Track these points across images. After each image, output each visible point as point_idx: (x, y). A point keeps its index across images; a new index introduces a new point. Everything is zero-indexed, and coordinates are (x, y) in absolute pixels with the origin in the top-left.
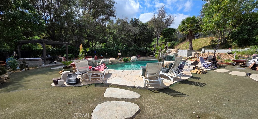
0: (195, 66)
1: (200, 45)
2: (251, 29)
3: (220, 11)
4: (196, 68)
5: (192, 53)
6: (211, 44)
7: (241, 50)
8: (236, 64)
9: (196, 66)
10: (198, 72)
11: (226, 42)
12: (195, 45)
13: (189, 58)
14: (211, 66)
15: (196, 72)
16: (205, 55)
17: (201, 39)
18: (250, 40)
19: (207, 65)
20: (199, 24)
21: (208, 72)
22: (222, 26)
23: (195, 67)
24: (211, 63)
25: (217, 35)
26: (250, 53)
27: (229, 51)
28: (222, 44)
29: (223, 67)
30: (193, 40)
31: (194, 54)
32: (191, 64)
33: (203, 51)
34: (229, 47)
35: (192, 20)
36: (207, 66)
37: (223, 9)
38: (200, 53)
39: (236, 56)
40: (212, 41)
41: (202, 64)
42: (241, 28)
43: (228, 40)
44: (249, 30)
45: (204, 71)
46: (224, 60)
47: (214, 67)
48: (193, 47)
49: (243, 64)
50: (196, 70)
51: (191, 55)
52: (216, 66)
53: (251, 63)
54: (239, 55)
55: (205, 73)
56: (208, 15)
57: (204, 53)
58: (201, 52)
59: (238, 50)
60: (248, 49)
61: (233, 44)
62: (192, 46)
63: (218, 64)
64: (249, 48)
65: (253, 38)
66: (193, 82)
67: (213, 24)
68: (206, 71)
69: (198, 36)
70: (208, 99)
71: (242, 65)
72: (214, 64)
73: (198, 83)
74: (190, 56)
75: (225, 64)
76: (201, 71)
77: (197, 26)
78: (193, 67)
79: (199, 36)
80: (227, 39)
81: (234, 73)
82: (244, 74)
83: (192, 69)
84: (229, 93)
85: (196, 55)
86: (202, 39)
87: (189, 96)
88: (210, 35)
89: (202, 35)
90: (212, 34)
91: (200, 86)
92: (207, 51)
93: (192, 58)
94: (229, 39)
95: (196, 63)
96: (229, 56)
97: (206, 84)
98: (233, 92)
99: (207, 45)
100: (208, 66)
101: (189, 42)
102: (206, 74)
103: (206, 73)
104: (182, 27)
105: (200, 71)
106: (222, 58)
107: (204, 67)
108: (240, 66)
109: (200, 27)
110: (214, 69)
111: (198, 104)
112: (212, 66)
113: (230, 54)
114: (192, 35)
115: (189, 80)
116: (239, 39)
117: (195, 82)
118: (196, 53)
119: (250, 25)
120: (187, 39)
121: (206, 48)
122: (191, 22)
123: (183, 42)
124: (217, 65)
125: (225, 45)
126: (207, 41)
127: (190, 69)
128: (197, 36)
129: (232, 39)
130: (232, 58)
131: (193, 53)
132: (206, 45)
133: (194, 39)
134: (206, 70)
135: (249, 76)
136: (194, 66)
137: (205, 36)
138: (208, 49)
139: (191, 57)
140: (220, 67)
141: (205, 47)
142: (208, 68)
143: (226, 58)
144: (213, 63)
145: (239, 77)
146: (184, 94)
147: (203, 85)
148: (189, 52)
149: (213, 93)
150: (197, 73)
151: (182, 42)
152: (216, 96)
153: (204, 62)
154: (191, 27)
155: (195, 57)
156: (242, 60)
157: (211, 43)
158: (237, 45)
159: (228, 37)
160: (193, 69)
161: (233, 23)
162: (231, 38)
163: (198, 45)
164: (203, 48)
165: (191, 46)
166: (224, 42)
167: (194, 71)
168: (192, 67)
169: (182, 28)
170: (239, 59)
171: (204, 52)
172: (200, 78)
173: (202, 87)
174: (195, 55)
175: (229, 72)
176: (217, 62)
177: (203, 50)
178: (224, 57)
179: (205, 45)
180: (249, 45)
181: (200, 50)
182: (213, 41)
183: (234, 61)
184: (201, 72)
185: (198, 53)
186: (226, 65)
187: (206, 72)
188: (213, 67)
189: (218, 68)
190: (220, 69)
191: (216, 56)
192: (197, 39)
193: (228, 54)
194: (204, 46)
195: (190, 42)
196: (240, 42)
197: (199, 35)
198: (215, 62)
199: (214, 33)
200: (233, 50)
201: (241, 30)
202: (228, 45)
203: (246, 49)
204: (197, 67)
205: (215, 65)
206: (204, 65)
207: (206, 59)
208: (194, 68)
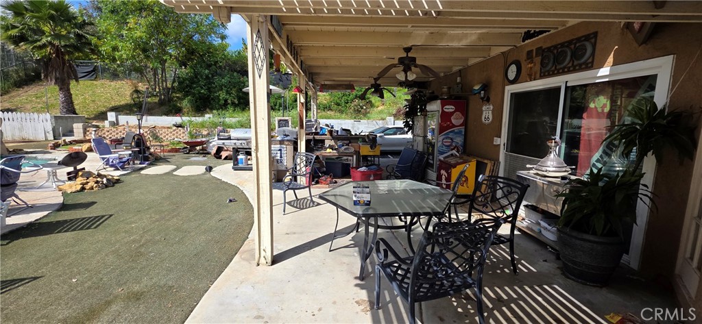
0: (75, 168)
1: (100, 101)
2: (210, 76)
3: (144, 14)
4: (80, 173)
5: (75, 125)
6: (134, 101)
7: (199, 119)
8: (190, 151)
9: (79, 167)
10: (88, 187)
11: (170, 100)
12: (85, 99)
13: (60, 141)
14: (134, 162)
15: (79, 187)
16: (120, 132)
17: (103, 81)
18: (212, 99)
19: (118, 161)
20: (88, 34)
21: (122, 178)
22: (155, 58)
23: (76, 172)
24: (130, 152)
25: (147, 78)
26: (213, 124)
27: (177, 119)
28: (161, 103)
29: (164, 160)
30: (73, 83)
31: (82, 131)
32: (59, 163)
33: (114, 119)
34: (177, 111)
35: (56, 11)
36: (118, 163)
37: (153, 12)
38: (104, 127)
39: (190, 133)
40: (134, 91)
41: (103, 159)
42: (195, 71)
43: (174, 95)
44: (207, 77)
45: (108, 180)
46: (168, 143)
47: (140, 164)
48: (76, 107)
49: (203, 149)
50: (80, 180)
51: (70, 132)
52: (146, 159)
53: (214, 146)
54: (196, 130)
55: (113, 183)
56: (112, 12)
57: (115, 124)
58: (106, 123)
59: (193, 119)
60: (210, 118)
61: (184, 104)
62: (72, 103)
63: (150, 154)
64: (211, 116)
65: (216, 94)
66: (65, 222)
67: (131, 44)
68: (117, 178)
69: (92, 71)
70: (111, 258)
71: (201, 150)
72: (141, 154)
73: (81, 220)
74: (64, 135)
75: (169, 151)
76: (99, 179)
77: (79, 36)
78: (69, 174)
79: (94, 73)
80: (172, 93)
81: (185, 171)
82: (202, 169)
83: (66, 178)
84: (169, 220)
85: (91, 133)
86: (107, 82)
87: (35, 278)
88: (130, 75)
89: (104, 70)
90: (134, 74)
91: (89, 228)
92: (123, 119)
93: (74, 141)
94: (176, 93)
95: (75, 158)
96: (177, 133)
97: (111, 216)
98: (176, 216)
99: (123, 103)
100: (122, 164)
101: (57, 88)
102: (116, 185)
103: (116, 183)
104: (14, 27)
105: (95, 179)
106: (164, 139)
107: (112, 166)
108: (197, 153)
109: (90, 44)
110: (142, 169)
111: (72, 290)
112: (136, 162)
113: (178, 127)
114: (64, 64)
115: (45, 220)
116: (194, 95)
117: (71, 220)
118: (90, 127)
119: (209, 66)
120: (46, 77)
121: (122, 111)
122: (52, 18)
123: (31, 84)
124: (149, 158)
125: (168, 106)
126: (122, 90)
127: (59, 181)
128: (89, 73)
129: (181, 92)
130: (183, 136)
131: (78, 128)
132: (121, 104)
133: (77, 81)
134: (116, 174)
135: (210, 171)
136: (71, 169)
137: (115, 76)
138: (127, 114)
139: (68, 139)
140: (157, 160)
141: (118, 109)
142: (123, 168)
143: (173, 137)
144: (139, 152)
145: (193, 178)
146: (16, 280)
147: (101, 221)
148: (60, 121)
149: (127, 235)
150: (83, 189)
151: (27, 85)
152: (134, 241)
153: (111, 153)
154: (58, 36)
155: (88, 138)
156: (199, 140)
157: (133, 99)
158: (192, 107)
159: (173, 87)
160: (70, 179)
161: (178, 54)
162: (179, 91)
163: (93, 101)
164: (113, 109)
165: (65, 101)
166: (167, 99)
167: (76, 185)
168: (63, 172)
169: (16, 30)
170: (196, 138)
171: (118, 124)
172: (96, 203)
173: (95, 228)
174: (85, 133)
175: (175, 170)
176: (149, 148)
177: (111, 116)
178: (167, 134)
179: (117, 104)
180: (212, 109)
181: (102, 116)
182: (137, 91)
183: (185, 143)
184: (97, 182)
185: (97, 127)
186: (172, 154)
187: (118, 181)
188: (138, 162)
189: (152, 164)
190: (156, 165)
191: (143, 134)
192: (90, 82)
193: (175, 128)
194: (113, 104)
195: (61, 89)
196: (196, 102)
197: (95, 70)
198: (144, 149)
199: (140, 71)
200: (186, 119)
201: (196, 75)
202: (175, 106)
203: (208, 117)
204: (84, 169)
205: (144, 157)
206: (111, 160)
207: (118, 142)
208: (72, 177)
